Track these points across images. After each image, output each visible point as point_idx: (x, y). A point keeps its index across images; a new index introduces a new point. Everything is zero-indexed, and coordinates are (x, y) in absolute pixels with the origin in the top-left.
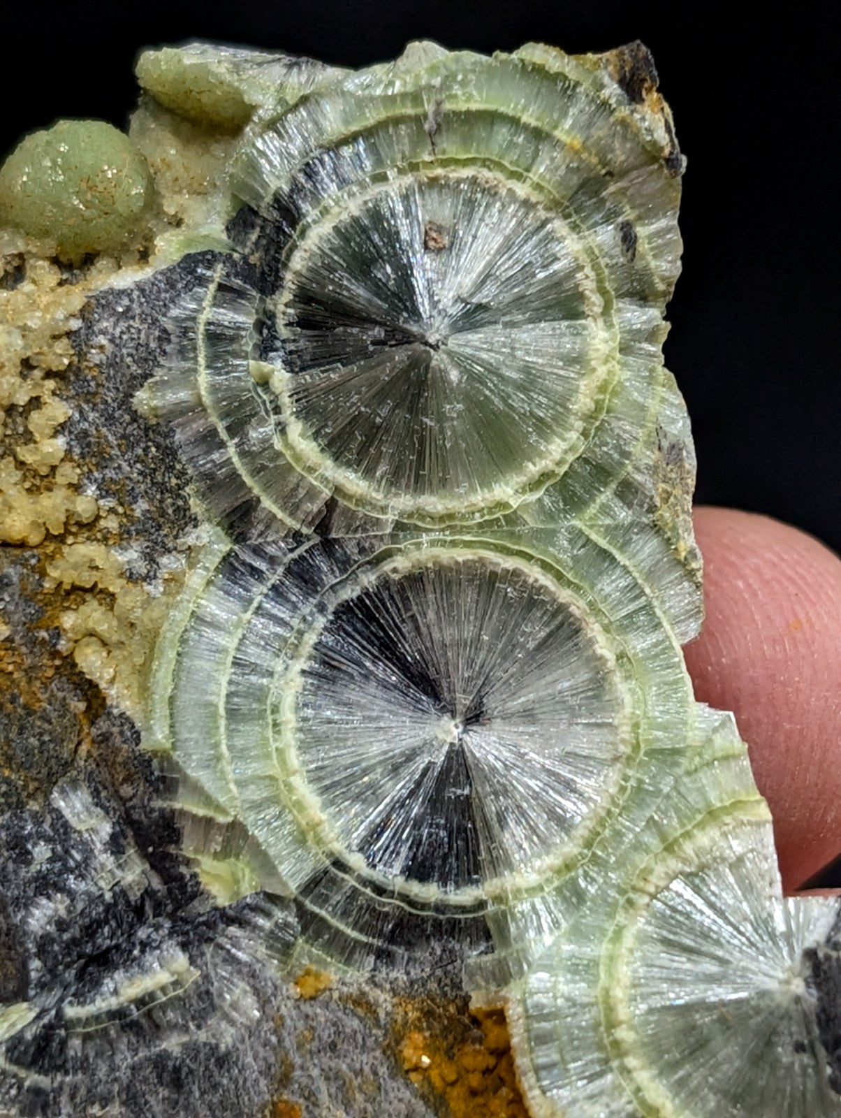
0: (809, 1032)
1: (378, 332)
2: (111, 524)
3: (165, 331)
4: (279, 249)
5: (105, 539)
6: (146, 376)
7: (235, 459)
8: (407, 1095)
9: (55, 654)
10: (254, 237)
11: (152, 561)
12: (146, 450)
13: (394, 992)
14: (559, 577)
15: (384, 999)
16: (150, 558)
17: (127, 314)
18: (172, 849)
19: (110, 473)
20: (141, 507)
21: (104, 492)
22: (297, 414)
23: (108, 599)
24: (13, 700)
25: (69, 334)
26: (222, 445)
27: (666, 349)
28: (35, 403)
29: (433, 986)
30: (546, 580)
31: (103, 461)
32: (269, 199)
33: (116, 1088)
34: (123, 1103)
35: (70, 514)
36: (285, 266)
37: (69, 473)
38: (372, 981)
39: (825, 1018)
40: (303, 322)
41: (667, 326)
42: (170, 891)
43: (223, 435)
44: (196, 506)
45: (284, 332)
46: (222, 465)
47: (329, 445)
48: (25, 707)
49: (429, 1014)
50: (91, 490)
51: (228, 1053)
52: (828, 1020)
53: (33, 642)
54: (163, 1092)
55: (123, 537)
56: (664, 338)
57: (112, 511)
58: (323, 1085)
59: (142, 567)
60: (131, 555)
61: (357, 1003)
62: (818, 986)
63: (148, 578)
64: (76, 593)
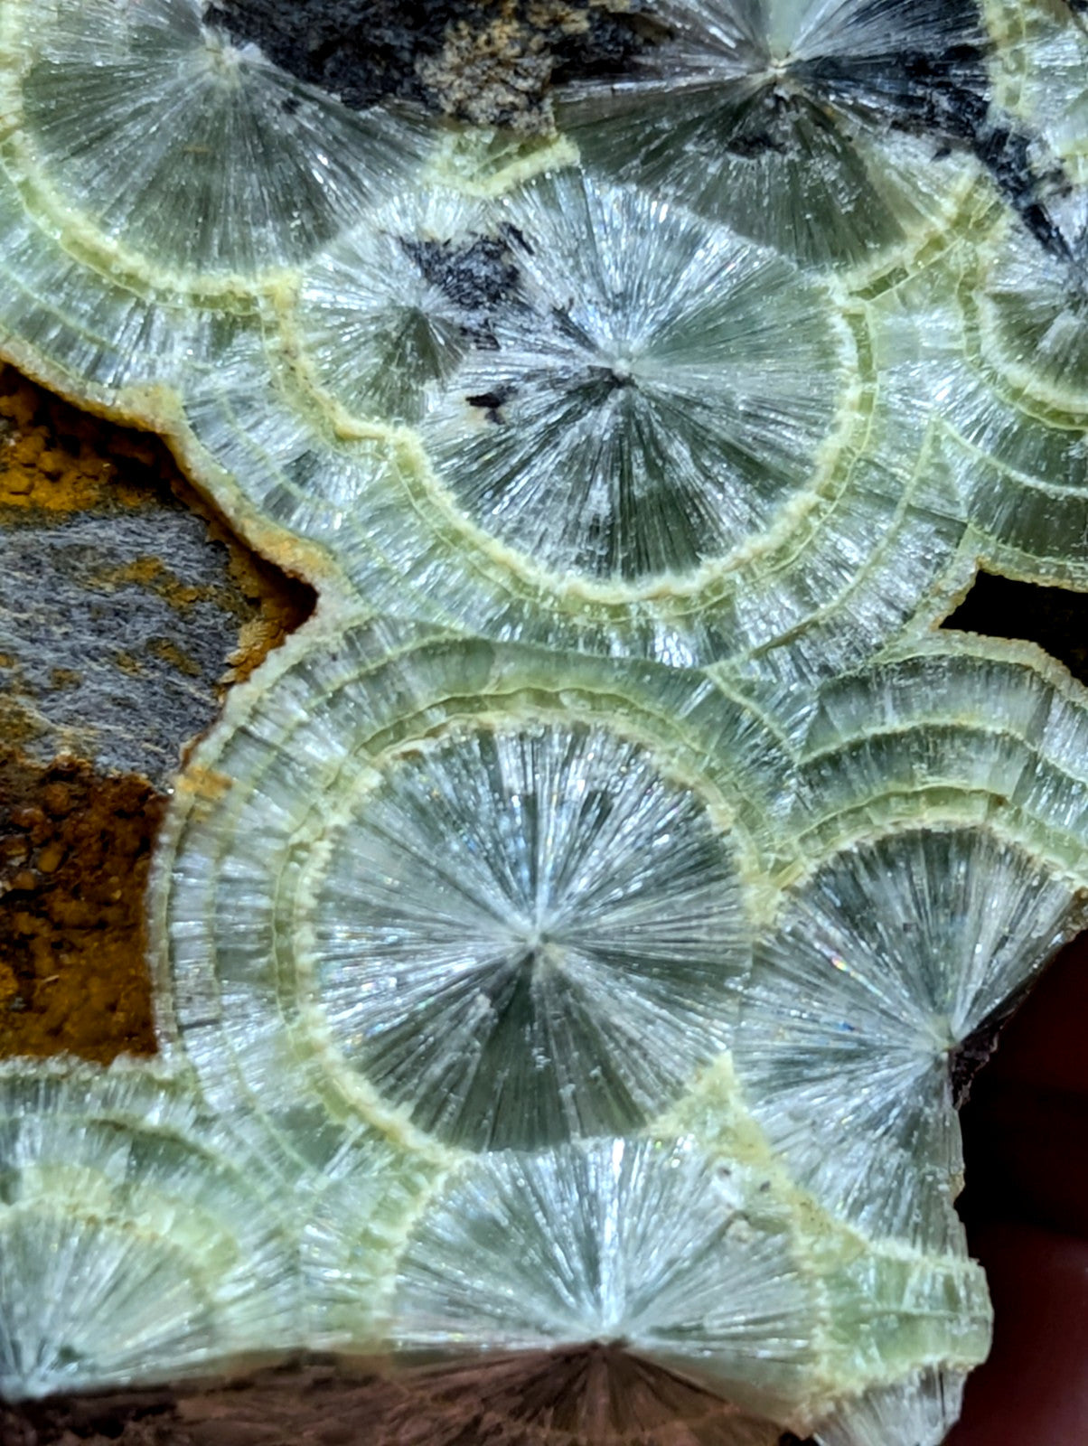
0: (284, 85)
39: (285, 54)
52: (289, 53)
62: (248, 36)
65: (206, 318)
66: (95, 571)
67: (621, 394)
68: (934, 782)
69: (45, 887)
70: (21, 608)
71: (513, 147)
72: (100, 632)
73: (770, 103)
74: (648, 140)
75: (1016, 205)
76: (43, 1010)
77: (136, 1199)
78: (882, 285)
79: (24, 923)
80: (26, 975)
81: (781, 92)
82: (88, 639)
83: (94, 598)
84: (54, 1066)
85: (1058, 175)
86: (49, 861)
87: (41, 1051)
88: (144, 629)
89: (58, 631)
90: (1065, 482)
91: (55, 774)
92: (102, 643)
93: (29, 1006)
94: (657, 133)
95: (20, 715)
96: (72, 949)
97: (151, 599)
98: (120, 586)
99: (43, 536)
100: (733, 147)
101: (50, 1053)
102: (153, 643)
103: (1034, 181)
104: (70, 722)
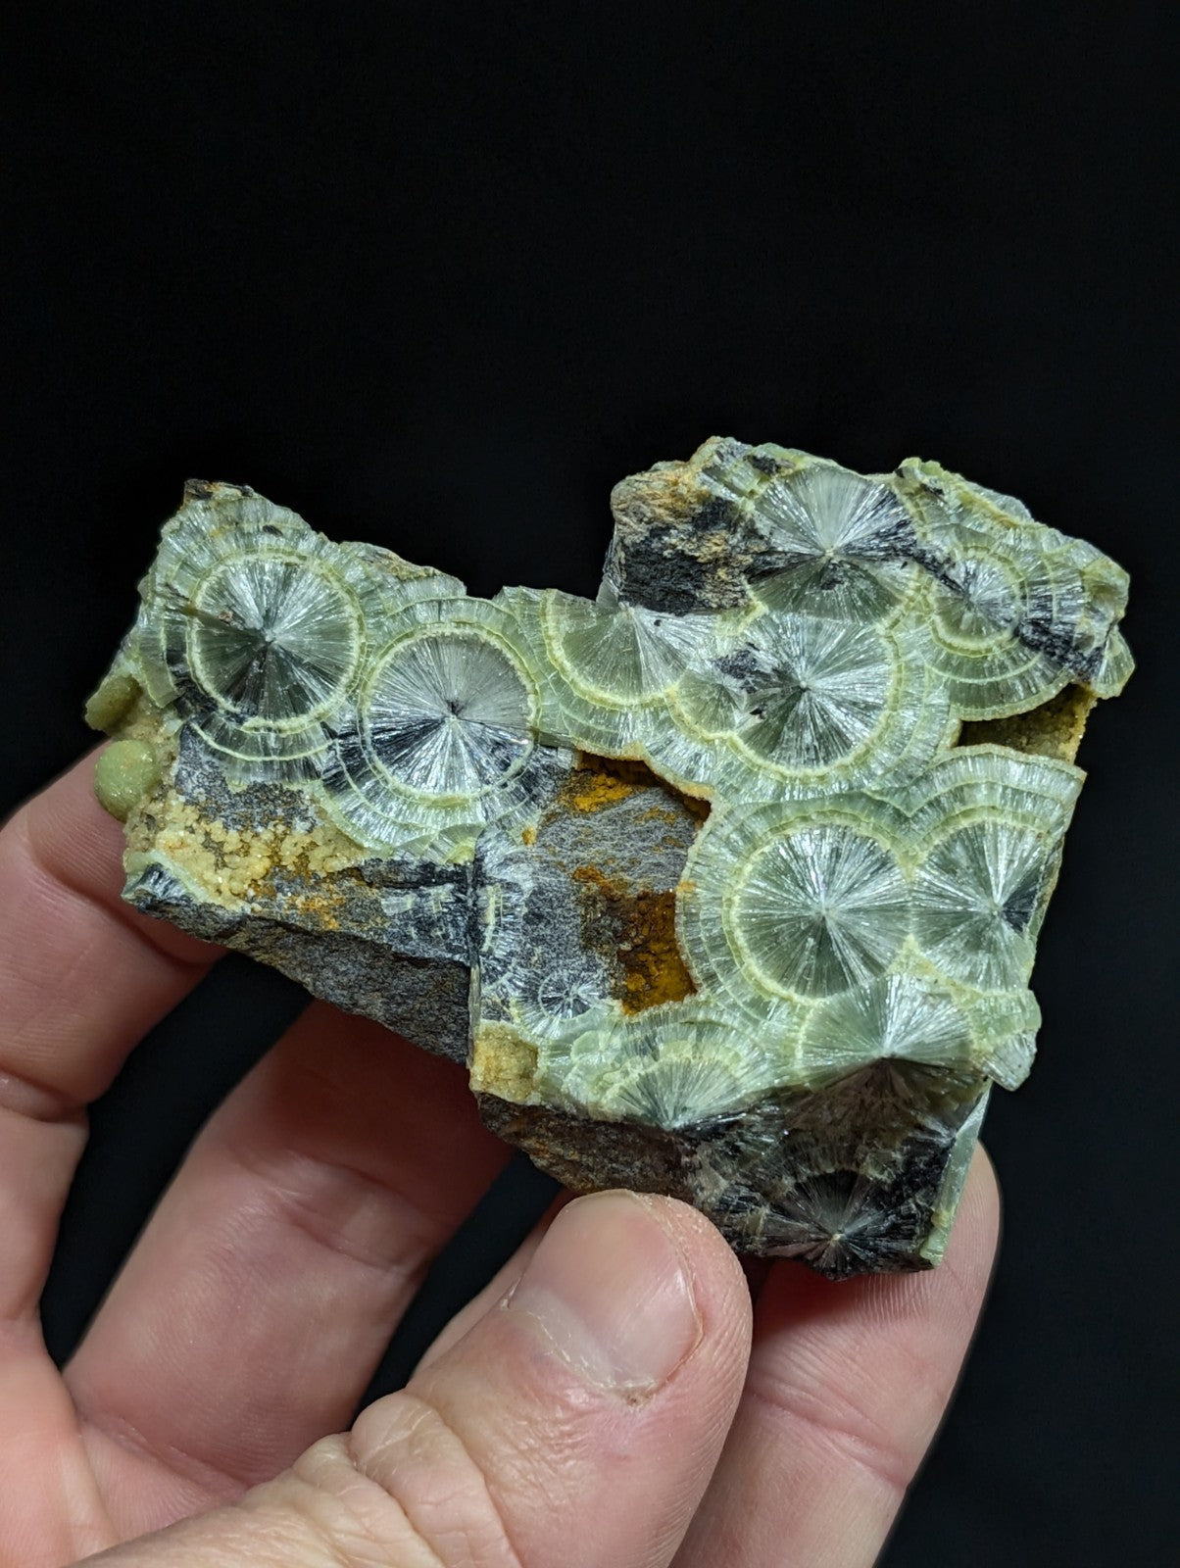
0: (653, 616)
1: (255, 663)
2: (281, 828)
3: (208, 762)
4: (198, 693)
5: (286, 834)
6: (223, 781)
7: (282, 759)
8: (599, 816)
9: (324, 880)
10: (190, 705)
11: (307, 818)
12: (256, 797)
13: (552, 801)
14: (407, 636)
15: (553, 806)
16: (305, 819)
17: (189, 775)
18: (438, 869)
19: (258, 818)
20: (280, 812)
21: (265, 825)
22: (275, 720)
23: (314, 845)
24: (335, 910)
25: (185, 804)
26: (272, 762)
27: (331, 539)
28: (207, 834)
29: (560, 783)
30: (407, 642)
31: (251, 818)
32: (176, 689)
33: (528, 946)
34: (538, 945)
35: (266, 844)
36: (207, 694)
37: (248, 836)
38: (544, 808)
39: (650, 605)
40: (237, 699)
41: (322, 534)
42: (457, 882)
43: (267, 759)
44: (294, 788)
45: (237, 710)
46: (281, 766)
47: (296, 711)
48: (341, 906)
49: (570, 790)
50: (260, 829)
51: (540, 888)
53: (313, 888)
54: (541, 926)
55: (289, 825)
56: (326, 538)
57: (275, 826)
58: (576, 853)
59: (307, 825)
60: (300, 826)
61: (549, 820)
62: (636, 602)
63: (313, 825)
64: (303, 858)
65: (647, 711)
66: (636, 818)
67: (806, 694)
68: (963, 809)
69: (646, 941)
70: (612, 839)
71: (743, 613)
72: (644, 841)
73: (831, 567)
74: (792, 594)
75: (937, 577)
76: (656, 987)
77: (701, 1047)
78: (896, 622)
79: (642, 957)
80: (648, 976)
81: (834, 561)
82: (640, 844)
83: (639, 828)
84: (665, 1007)
85: (948, 560)
86: (645, 931)
87: (659, 1002)
88: (660, 834)
89: (628, 845)
90: (985, 677)
91: (640, 898)
92: (646, 844)
93: (652, 987)
94: (793, 591)
95: (622, 880)
96: (662, 961)
97: (658, 823)
98: (646, 821)
99: (613, 810)
100: (823, 588)
101: (663, 1002)
102: (664, 839)
103: (941, 565)
104: (641, 877)
